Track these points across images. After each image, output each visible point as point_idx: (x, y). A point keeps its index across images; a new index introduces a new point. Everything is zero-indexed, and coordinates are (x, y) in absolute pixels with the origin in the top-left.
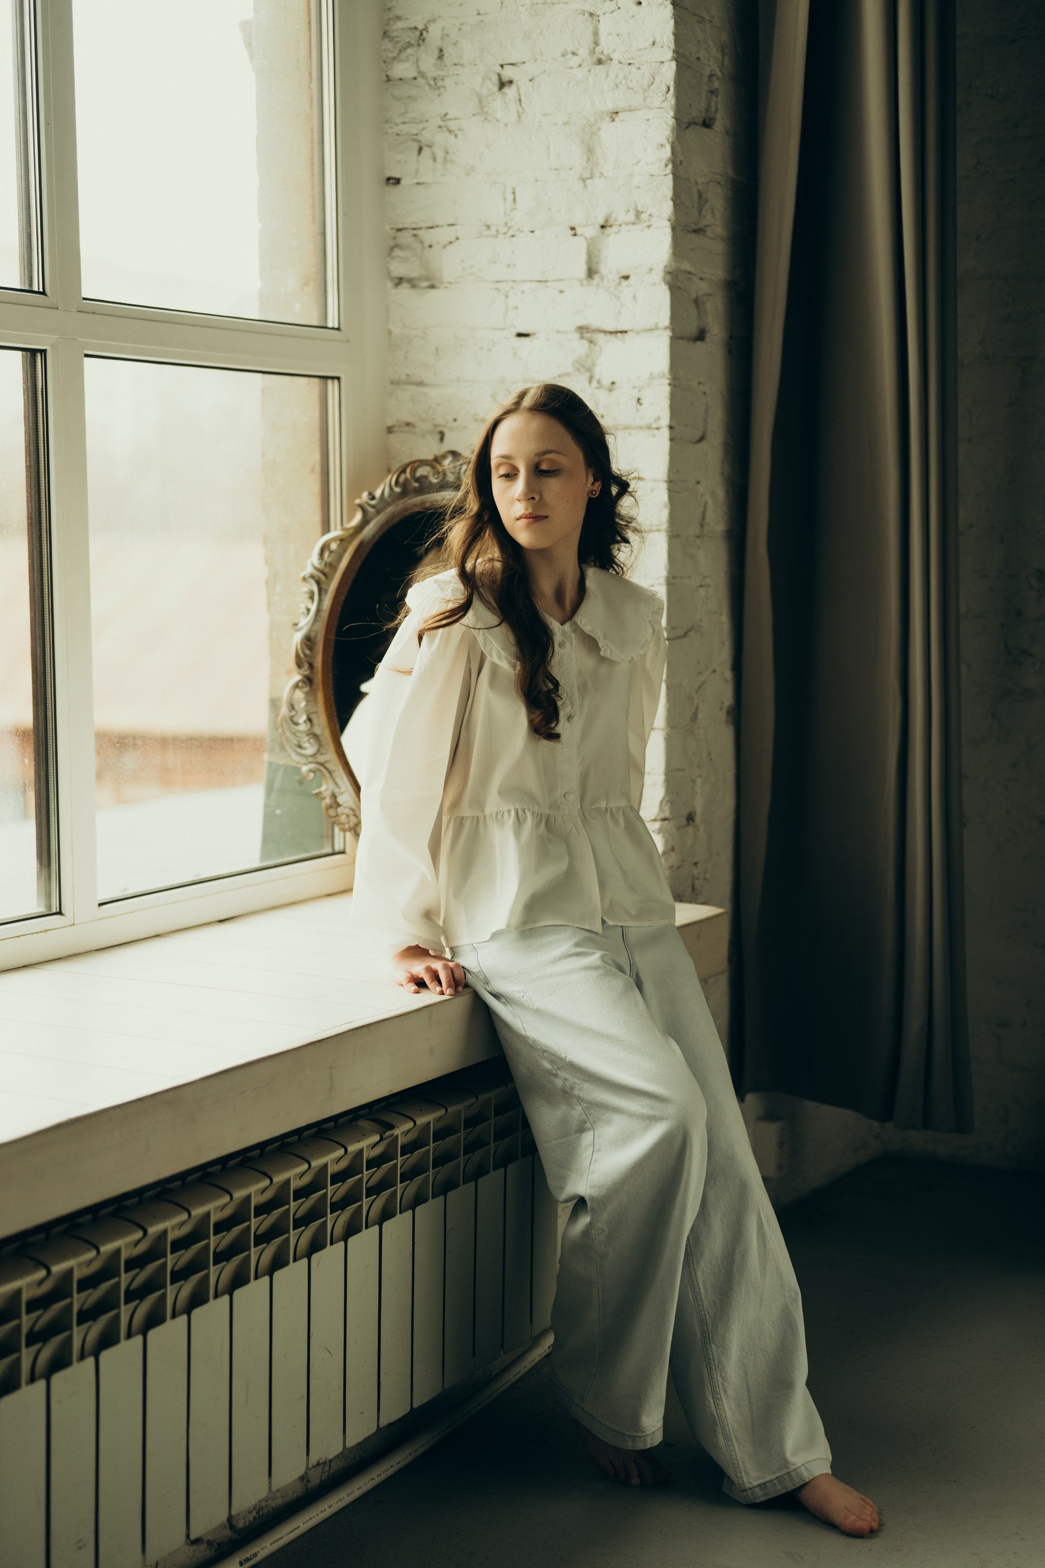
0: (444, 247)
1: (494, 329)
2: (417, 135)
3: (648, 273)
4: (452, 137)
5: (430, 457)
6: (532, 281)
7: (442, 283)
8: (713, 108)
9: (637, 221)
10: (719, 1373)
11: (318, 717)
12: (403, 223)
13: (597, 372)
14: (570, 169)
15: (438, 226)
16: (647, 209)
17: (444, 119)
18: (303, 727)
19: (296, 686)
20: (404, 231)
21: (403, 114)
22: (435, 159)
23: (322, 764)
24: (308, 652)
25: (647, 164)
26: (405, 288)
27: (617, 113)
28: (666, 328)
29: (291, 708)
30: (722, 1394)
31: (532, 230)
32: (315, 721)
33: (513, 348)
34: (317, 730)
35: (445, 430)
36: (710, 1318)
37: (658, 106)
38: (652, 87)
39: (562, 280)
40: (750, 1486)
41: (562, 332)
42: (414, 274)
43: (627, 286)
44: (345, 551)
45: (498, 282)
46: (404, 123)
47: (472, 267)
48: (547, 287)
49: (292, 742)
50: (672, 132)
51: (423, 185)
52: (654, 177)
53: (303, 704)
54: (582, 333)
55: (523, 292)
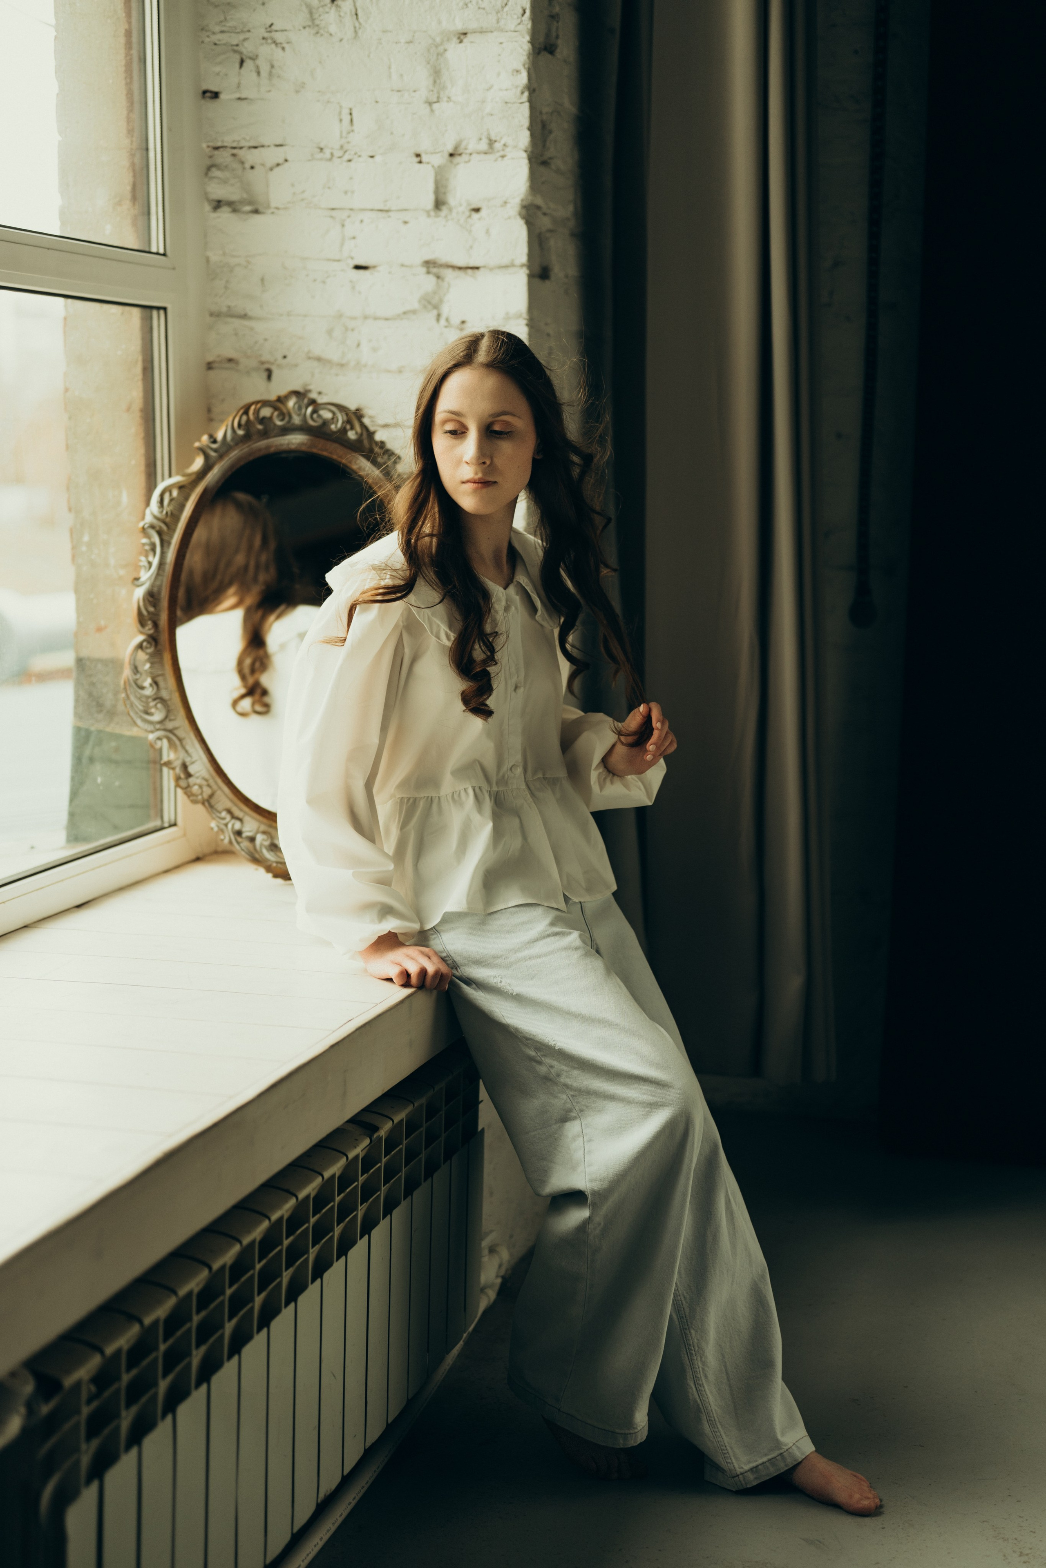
0: (271, 169)
1: (329, 260)
2: (237, 45)
3: (502, 206)
4: (279, 50)
5: (273, 397)
6: (372, 210)
7: (268, 207)
8: (554, 34)
9: (490, 151)
10: (699, 1358)
11: (165, 680)
12: (223, 141)
13: (445, 310)
14: (415, 91)
15: (263, 146)
16: (501, 138)
17: (269, 30)
18: (149, 692)
19: (140, 646)
20: (221, 149)
21: (221, 22)
22: (259, 73)
23: (171, 731)
24: (151, 609)
25: (501, 90)
26: (225, 214)
27: (465, 34)
28: (522, 266)
29: (135, 671)
30: (703, 1379)
31: (371, 154)
32: (162, 684)
33: (351, 281)
34: (164, 694)
35: (274, 368)
36: (687, 1303)
37: (513, 30)
38: (506, 9)
39: (406, 210)
40: (742, 1470)
41: (407, 266)
42: (234, 197)
43: (479, 219)
44: (187, 499)
45: (333, 209)
46: (222, 32)
47: (303, 192)
48: (389, 217)
49: (137, 706)
50: (529, 58)
51: (245, 101)
52: (509, 105)
53: (148, 666)
54: (428, 268)
55: (362, 221)
